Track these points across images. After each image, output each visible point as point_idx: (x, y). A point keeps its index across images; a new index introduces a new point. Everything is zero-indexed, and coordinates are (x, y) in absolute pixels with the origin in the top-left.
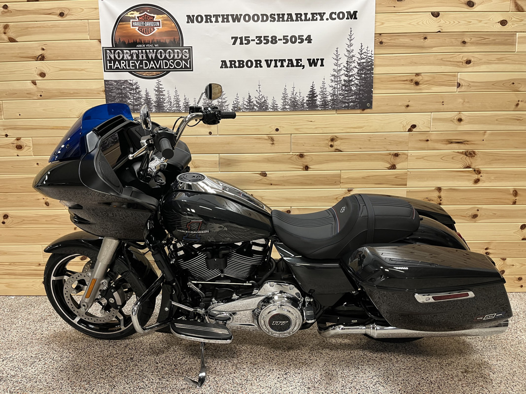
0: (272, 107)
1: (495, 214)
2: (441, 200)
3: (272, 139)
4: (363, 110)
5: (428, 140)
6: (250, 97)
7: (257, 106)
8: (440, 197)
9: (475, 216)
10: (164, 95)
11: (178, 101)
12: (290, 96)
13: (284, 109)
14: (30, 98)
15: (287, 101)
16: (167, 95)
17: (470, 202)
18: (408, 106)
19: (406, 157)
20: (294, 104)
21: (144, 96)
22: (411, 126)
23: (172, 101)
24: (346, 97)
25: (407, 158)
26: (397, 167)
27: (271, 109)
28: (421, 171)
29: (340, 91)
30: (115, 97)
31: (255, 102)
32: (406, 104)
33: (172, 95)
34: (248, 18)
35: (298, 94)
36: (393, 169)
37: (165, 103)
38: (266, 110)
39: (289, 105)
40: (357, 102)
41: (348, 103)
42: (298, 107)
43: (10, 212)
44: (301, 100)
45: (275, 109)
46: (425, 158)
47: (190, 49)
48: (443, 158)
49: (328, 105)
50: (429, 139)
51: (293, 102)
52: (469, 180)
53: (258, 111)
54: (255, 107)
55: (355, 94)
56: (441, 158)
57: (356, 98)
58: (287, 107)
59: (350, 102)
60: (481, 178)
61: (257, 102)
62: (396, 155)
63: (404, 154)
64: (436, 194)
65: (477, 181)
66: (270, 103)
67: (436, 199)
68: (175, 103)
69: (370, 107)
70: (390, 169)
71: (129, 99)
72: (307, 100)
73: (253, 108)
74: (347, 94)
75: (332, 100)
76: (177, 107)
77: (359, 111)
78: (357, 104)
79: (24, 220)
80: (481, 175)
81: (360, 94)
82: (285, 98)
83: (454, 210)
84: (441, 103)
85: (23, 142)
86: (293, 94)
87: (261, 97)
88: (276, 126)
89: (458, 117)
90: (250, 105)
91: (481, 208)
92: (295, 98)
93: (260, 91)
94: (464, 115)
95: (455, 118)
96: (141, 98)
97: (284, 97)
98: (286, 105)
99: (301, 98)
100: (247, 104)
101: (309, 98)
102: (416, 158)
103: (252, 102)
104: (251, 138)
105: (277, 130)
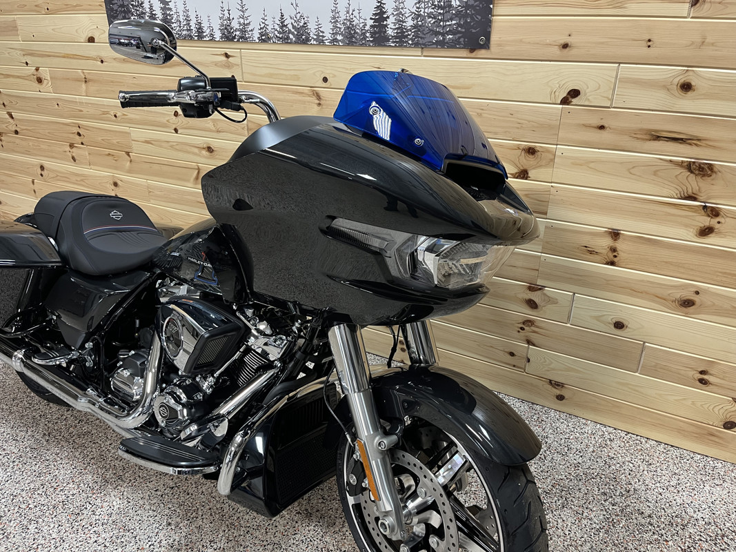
0: (315, 37)
2: (615, 256)
3: (318, 97)
4: (472, 51)
5: (602, 127)
6: (282, 16)
7: (293, 34)
8: (614, 250)
9: (687, 304)
10: (170, 9)
11: (188, 20)
12: (343, 16)
13: (334, 40)
14: (39, 12)
15: (339, 25)
16: (174, 10)
17: (681, 273)
18: (565, 46)
19: (552, 157)
20: (350, 34)
21: (148, 10)
22: (569, 93)
23: (182, 20)
24: (441, 20)
25: (553, 160)
26: (530, 175)
27: (315, 40)
28: (580, 191)
29: (428, 7)
30: (116, 10)
31: (290, 27)
32: (562, 42)
33: (181, 9)
35: (356, 13)
36: (523, 178)
37: (173, 23)
38: (305, 42)
39: (342, 34)
40: (460, 32)
41: (443, 34)
42: (355, 38)
43: (46, 164)
44: (361, 25)
45: (320, 41)
46: (592, 165)
48: (631, 169)
49: (406, 36)
50: (606, 125)
51: (348, 28)
52: (686, 226)
53: (296, 43)
54: (291, 36)
55: (458, 15)
56: (629, 170)
57: (458, 25)
58: (339, 37)
59: (447, 33)
60: (717, 226)
61: (294, 27)
62: (531, 151)
63: (548, 151)
64: (607, 242)
65: (706, 232)
66: (312, 27)
67: (604, 252)
68: (185, 23)
69: (486, 46)
70: (517, 178)
71: (133, 15)
72: (371, 26)
73: (288, 38)
74: (443, 14)
75: (415, 26)
76: (188, 30)
77: (464, 53)
78: (459, 38)
79: (58, 176)
80: (718, 219)
81: (466, 15)
82: (335, 20)
83: (642, 281)
84: (644, 44)
86: (348, 12)
87: (298, 16)
88: (323, 72)
89: (682, 79)
90: (284, 32)
91: (706, 291)
92: (351, 21)
95: (676, 81)
96: (145, 13)
97: (334, 18)
98: (336, 33)
99: (362, 21)
100: (278, 30)
101: (376, 21)
102: (573, 163)
103: (286, 26)
104: (288, 91)
105: (325, 80)
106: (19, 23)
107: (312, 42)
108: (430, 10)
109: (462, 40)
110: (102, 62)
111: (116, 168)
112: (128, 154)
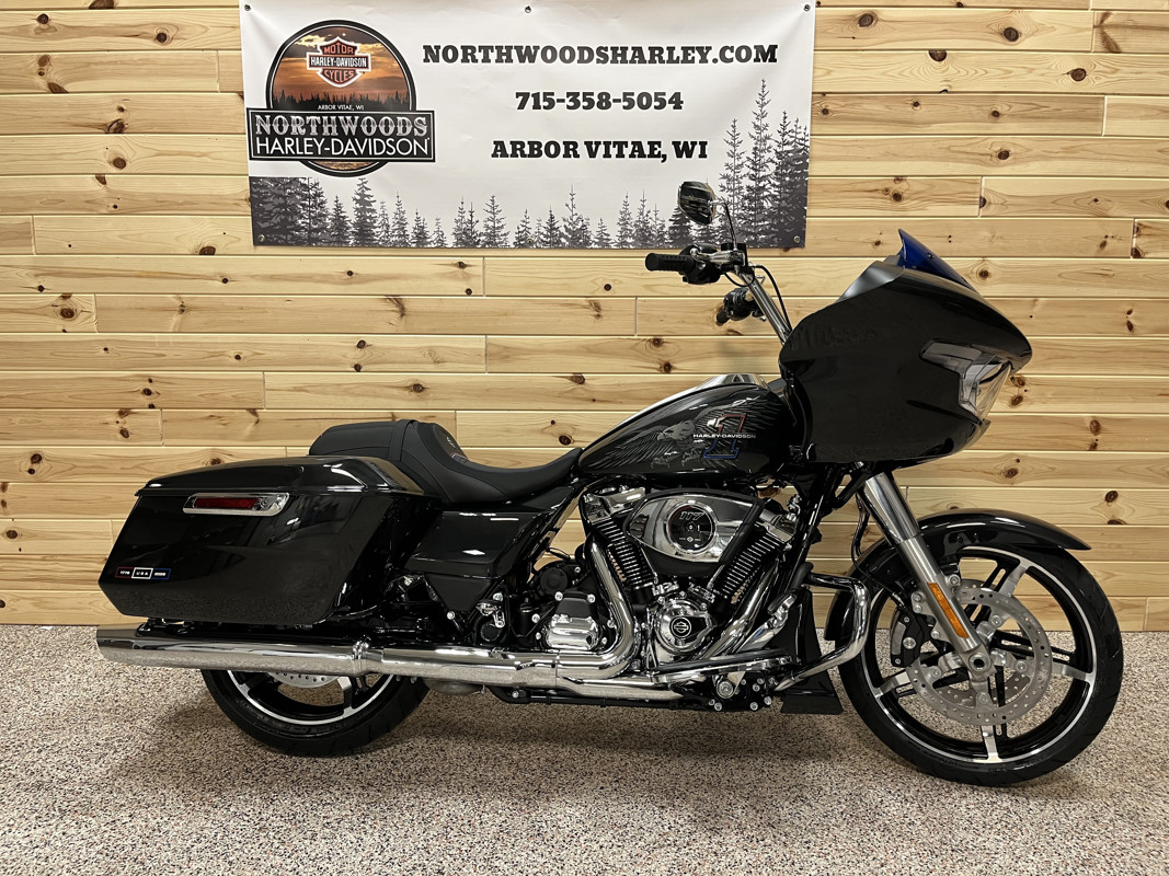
0: (597, 240)
1: (1053, 469)
3: (597, 307)
4: (787, 249)
6: (552, 218)
7: (566, 237)
9: (1012, 473)
10: (373, 211)
11: (402, 224)
12: (635, 217)
13: (622, 245)
14: (91, 212)
15: (629, 227)
16: (379, 211)
17: (1003, 444)
18: (878, 243)
20: (643, 235)
21: (332, 211)
23: (391, 224)
24: (752, 221)
27: (596, 243)
29: (738, 209)
30: (270, 212)
31: (563, 230)
32: (875, 240)
33: (391, 210)
34: (551, 54)
35: (652, 215)
37: (375, 227)
38: (585, 245)
39: (633, 236)
40: (773, 232)
41: (754, 235)
42: (651, 240)
43: (46, 450)
44: (658, 227)
45: (604, 243)
47: (429, 116)
49: (713, 237)
51: (642, 230)
53: (569, 248)
54: (563, 240)
55: (771, 215)
57: (771, 225)
58: (630, 240)
59: (760, 233)
60: (1025, 394)
61: (567, 230)
65: (1017, 401)
66: (593, 231)
68: (396, 227)
69: (801, 245)
71: (301, 217)
72: (671, 228)
73: (559, 242)
74: (754, 215)
75: (723, 227)
76: (400, 236)
77: (777, 252)
78: (773, 237)
79: (75, 467)
80: (1025, 387)
81: (779, 216)
82: (624, 222)
83: (970, 459)
84: (946, 239)
85: (77, 301)
86: (642, 214)
87: (575, 218)
88: (605, 279)
89: (980, 268)
90: (552, 236)
91: (1025, 457)
92: (645, 223)
93: (573, 207)
94: (993, 264)
95: (975, 270)
96: (325, 216)
97: (623, 219)
98: (626, 236)
99: (658, 222)
100: (545, 233)
101: (676, 222)
103: (557, 229)
104: (553, 303)
105: (608, 287)
106: (38, 226)
107: (593, 246)
108: (740, 211)
109: (775, 240)
110: (225, 281)
111: (223, 437)
112: (253, 411)
